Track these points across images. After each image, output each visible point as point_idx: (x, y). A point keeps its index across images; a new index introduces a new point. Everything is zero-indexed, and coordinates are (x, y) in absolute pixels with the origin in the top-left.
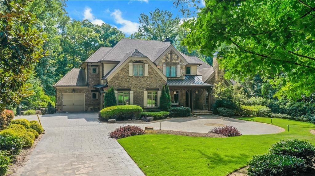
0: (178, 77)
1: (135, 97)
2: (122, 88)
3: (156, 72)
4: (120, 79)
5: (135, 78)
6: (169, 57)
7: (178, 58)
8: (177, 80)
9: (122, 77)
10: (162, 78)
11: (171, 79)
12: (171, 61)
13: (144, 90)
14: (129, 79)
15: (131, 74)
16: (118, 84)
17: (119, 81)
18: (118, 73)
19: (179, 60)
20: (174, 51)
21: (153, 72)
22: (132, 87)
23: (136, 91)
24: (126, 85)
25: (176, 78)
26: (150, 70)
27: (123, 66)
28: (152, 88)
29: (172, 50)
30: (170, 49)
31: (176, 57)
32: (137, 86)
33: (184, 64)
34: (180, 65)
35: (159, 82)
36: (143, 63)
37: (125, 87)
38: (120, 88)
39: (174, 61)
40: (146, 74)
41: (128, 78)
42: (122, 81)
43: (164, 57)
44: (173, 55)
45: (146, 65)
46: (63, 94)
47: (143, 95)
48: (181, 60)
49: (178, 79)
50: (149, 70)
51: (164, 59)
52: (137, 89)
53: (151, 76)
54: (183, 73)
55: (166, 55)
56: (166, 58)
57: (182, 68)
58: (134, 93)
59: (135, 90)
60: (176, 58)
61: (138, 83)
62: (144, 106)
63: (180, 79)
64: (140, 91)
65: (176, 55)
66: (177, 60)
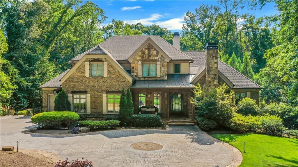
0: (157, 77)
1: (92, 101)
2: (77, 91)
3: (118, 71)
4: (75, 80)
5: (92, 79)
6: (146, 53)
7: (158, 53)
8: (156, 80)
9: (77, 78)
10: (126, 79)
11: (148, 79)
12: (148, 57)
13: (103, 93)
14: (85, 81)
15: (87, 74)
16: (73, 86)
17: (74, 82)
18: (73, 74)
19: (160, 56)
20: (152, 46)
21: (114, 71)
22: (89, 90)
23: (94, 94)
24: (82, 88)
25: (156, 78)
26: (111, 70)
27: (79, 66)
28: (113, 90)
29: (149, 44)
30: (147, 44)
31: (155, 52)
32: (95, 88)
33: (165, 60)
34: (161, 62)
35: (122, 83)
36: (102, 61)
37: (81, 90)
38: (75, 90)
39: (152, 58)
40: (106, 74)
41: (84, 79)
42: (77, 82)
43: (140, 54)
44: (152, 50)
45: (105, 64)
46: (49, 96)
47: (102, 98)
48: (162, 56)
49: (158, 79)
50: (109, 70)
51: (140, 56)
52: (95, 92)
53: (112, 76)
54: (164, 72)
55: (142, 50)
56: (142, 55)
57: (163, 66)
58: (91, 96)
59: (92, 92)
60: (155, 54)
61: (96, 85)
62: (103, 111)
63: (160, 79)
64: (99, 94)
65: (155, 50)
66: (157, 56)
